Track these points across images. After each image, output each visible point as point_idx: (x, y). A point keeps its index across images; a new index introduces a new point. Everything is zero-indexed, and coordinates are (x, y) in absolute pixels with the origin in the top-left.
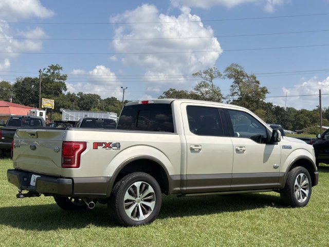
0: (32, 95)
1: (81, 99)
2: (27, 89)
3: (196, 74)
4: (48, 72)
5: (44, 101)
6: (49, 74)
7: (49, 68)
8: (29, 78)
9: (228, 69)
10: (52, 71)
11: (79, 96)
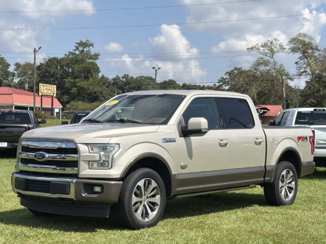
0: (57, 79)
1: (126, 83)
2: (52, 71)
3: (252, 48)
4: (75, 50)
5: (42, 87)
6: (77, 52)
7: (77, 45)
8: (55, 59)
9: (293, 40)
10: (81, 49)
11: (124, 80)
